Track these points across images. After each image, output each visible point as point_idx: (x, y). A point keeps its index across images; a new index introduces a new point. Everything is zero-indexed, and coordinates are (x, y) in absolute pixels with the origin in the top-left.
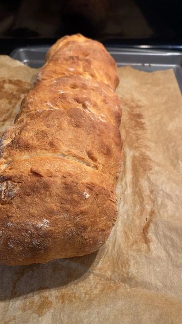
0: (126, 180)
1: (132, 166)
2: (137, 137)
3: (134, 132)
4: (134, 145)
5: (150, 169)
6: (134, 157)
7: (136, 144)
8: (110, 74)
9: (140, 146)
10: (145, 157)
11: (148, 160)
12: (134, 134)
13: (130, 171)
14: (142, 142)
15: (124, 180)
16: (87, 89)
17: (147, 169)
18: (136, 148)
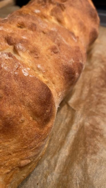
0: (58, 158)
1: (75, 139)
2: (99, 100)
3: (97, 94)
4: (91, 110)
5: (95, 153)
6: (82, 127)
7: (93, 109)
8: (86, 25)
9: (96, 113)
10: (96, 130)
11: (98, 137)
12: (97, 96)
13: (69, 146)
14: (102, 108)
15: (56, 156)
16: (35, 30)
17: (91, 151)
18: (91, 114)
